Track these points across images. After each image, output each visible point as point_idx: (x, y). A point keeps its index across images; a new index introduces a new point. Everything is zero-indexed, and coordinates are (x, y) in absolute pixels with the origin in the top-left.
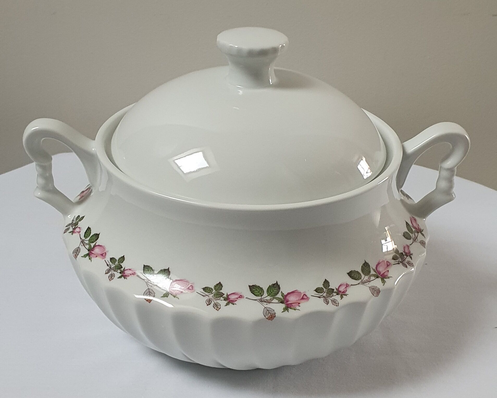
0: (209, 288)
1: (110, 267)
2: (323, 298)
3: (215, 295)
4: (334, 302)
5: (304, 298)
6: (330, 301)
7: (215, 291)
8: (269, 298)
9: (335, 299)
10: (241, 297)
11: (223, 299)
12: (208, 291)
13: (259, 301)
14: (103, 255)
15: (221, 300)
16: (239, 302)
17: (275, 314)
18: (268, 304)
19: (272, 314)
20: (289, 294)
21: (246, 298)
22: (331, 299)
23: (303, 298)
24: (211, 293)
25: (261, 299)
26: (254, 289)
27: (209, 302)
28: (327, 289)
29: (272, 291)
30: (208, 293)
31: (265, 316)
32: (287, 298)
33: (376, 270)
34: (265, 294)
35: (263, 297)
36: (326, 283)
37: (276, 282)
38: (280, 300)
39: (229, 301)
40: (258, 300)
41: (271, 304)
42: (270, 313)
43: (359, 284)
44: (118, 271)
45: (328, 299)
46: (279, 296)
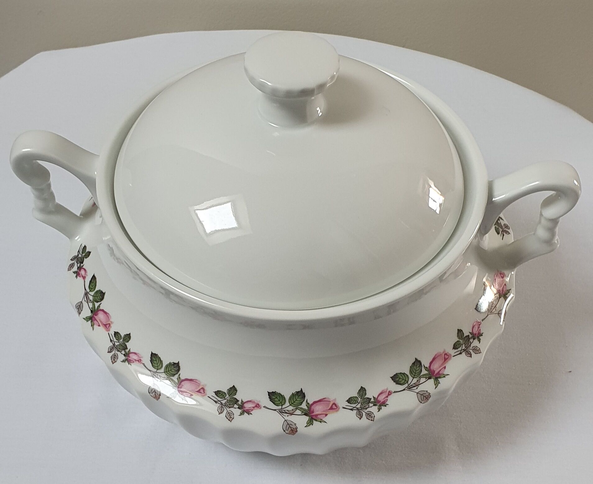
0: (222, 392)
1: (114, 345)
2: (356, 411)
3: (229, 402)
4: (370, 416)
5: (334, 407)
6: (364, 414)
7: (228, 396)
8: (291, 408)
9: (370, 412)
10: (258, 406)
11: (238, 407)
12: (220, 396)
13: (279, 412)
14: (107, 326)
15: (235, 408)
16: (255, 412)
17: (297, 428)
18: (289, 416)
19: (294, 429)
20: (315, 402)
21: (264, 407)
22: (366, 411)
23: (331, 408)
24: (224, 399)
25: (281, 409)
26: (274, 397)
27: (221, 410)
28: (362, 399)
29: (295, 400)
30: (221, 398)
31: (284, 431)
32: (313, 407)
33: (428, 369)
34: (287, 404)
35: (284, 407)
36: (362, 390)
37: (300, 390)
38: (304, 412)
39: (244, 410)
40: (278, 410)
41: (293, 415)
42: (291, 428)
43: (404, 390)
44: (122, 352)
45: (362, 411)
46: (304, 406)
